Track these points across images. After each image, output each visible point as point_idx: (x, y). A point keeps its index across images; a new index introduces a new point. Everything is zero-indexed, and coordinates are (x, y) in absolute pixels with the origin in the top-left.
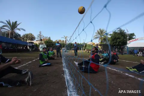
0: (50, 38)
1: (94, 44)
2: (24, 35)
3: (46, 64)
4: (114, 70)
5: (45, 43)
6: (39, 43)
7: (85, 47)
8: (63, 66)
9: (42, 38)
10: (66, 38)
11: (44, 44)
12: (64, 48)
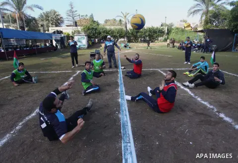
0: (92, 16)
1: (189, 26)
2: (42, 16)
3: (92, 89)
4: (205, 103)
5: (85, 32)
6: (72, 32)
7: (168, 34)
8: (118, 91)
9: (77, 19)
10: (125, 17)
11: (83, 34)
12: (122, 39)
